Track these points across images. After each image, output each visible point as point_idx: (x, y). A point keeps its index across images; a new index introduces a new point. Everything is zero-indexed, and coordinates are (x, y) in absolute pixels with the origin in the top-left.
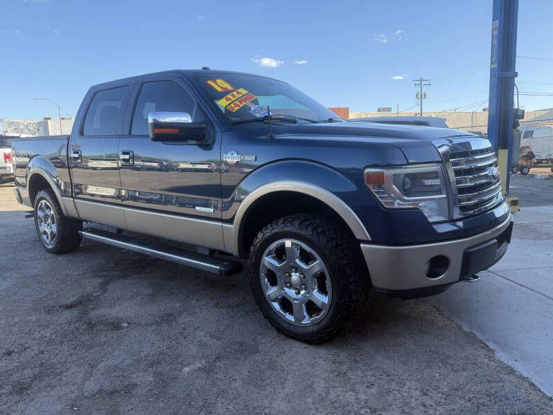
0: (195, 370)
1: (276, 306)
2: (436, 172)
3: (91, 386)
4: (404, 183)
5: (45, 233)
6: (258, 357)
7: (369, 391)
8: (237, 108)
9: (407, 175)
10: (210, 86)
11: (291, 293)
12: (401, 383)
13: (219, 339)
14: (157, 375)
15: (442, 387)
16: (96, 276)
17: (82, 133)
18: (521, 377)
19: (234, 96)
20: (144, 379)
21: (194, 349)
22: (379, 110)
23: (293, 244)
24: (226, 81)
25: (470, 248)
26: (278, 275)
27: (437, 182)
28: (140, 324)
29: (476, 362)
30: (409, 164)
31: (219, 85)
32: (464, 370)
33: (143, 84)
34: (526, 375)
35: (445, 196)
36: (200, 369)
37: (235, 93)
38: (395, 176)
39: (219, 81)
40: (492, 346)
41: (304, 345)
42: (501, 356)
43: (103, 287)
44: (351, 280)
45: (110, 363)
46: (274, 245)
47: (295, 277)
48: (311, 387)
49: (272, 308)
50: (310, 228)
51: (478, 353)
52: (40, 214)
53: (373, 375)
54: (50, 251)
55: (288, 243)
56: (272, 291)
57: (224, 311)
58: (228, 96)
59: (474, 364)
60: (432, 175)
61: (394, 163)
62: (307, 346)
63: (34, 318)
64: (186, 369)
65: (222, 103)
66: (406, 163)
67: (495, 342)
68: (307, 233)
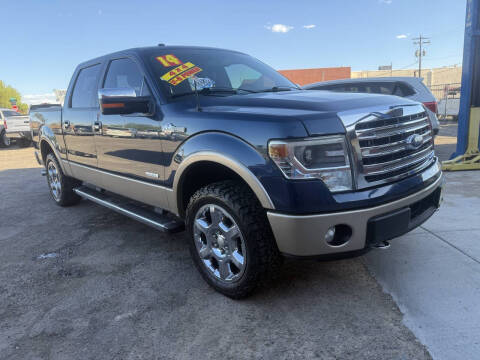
0: (126, 319)
1: (208, 263)
2: (340, 144)
3: (38, 328)
4: (305, 155)
5: (54, 189)
6: (182, 310)
7: (267, 349)
8: (179, 82)
9: (308, 148)
10: (159, 62)
11: (217, 252)
12: (300, 344)
13: (157, 290)
14: (93, 321)
15: (336, 349)
16: (84, 227)
17: (70, 106)
18: (419, 345)
19: (178, 70)
20: (81, 324)
21: (133, 298)
22: (380, 69)
23: (215, 209)
24: (176, 56)
25: (374, 217)
26: (207, 235)
27: (340, 153)
28: (100, 272)
29: (381, 325)
30: (309, 136)
31: (167, 60)
32: (365, 333)
33: (111, 61)
34: (424, 343)
35: (348, 166)
36: (130, 317)
37: (180, 67)
38: (297, 148)
39: (168, 57)
40: (403, 310)
41: (227, 299)
42: (408, 321)
43: (86, 237)
44: (261, 244)
45: (61, 308)
46: (202, 210)
47: (221, 238)
48: (216, 342)
49: (204, 265)
50: (227, 196)
51: (386, 317)
52: (50, 173)
53: (277, 333)
54: (58, 204)
55: (212, 208)
56: (203, 250)
57: (173, 263)
58: (174, 71)
59: (379, 327)
60: (336, 147)
61: (295, 136)
62: (229, 300)
63: (21, 264)
64: (119, 317)
65: (166, 77)
66: (306, 135)
67: (408, 306)
68: (225, 199)
